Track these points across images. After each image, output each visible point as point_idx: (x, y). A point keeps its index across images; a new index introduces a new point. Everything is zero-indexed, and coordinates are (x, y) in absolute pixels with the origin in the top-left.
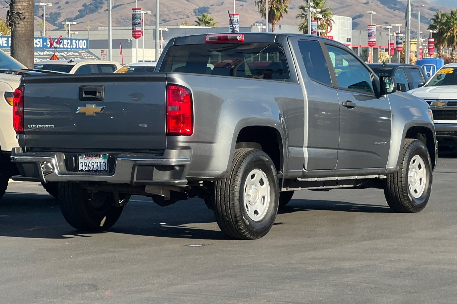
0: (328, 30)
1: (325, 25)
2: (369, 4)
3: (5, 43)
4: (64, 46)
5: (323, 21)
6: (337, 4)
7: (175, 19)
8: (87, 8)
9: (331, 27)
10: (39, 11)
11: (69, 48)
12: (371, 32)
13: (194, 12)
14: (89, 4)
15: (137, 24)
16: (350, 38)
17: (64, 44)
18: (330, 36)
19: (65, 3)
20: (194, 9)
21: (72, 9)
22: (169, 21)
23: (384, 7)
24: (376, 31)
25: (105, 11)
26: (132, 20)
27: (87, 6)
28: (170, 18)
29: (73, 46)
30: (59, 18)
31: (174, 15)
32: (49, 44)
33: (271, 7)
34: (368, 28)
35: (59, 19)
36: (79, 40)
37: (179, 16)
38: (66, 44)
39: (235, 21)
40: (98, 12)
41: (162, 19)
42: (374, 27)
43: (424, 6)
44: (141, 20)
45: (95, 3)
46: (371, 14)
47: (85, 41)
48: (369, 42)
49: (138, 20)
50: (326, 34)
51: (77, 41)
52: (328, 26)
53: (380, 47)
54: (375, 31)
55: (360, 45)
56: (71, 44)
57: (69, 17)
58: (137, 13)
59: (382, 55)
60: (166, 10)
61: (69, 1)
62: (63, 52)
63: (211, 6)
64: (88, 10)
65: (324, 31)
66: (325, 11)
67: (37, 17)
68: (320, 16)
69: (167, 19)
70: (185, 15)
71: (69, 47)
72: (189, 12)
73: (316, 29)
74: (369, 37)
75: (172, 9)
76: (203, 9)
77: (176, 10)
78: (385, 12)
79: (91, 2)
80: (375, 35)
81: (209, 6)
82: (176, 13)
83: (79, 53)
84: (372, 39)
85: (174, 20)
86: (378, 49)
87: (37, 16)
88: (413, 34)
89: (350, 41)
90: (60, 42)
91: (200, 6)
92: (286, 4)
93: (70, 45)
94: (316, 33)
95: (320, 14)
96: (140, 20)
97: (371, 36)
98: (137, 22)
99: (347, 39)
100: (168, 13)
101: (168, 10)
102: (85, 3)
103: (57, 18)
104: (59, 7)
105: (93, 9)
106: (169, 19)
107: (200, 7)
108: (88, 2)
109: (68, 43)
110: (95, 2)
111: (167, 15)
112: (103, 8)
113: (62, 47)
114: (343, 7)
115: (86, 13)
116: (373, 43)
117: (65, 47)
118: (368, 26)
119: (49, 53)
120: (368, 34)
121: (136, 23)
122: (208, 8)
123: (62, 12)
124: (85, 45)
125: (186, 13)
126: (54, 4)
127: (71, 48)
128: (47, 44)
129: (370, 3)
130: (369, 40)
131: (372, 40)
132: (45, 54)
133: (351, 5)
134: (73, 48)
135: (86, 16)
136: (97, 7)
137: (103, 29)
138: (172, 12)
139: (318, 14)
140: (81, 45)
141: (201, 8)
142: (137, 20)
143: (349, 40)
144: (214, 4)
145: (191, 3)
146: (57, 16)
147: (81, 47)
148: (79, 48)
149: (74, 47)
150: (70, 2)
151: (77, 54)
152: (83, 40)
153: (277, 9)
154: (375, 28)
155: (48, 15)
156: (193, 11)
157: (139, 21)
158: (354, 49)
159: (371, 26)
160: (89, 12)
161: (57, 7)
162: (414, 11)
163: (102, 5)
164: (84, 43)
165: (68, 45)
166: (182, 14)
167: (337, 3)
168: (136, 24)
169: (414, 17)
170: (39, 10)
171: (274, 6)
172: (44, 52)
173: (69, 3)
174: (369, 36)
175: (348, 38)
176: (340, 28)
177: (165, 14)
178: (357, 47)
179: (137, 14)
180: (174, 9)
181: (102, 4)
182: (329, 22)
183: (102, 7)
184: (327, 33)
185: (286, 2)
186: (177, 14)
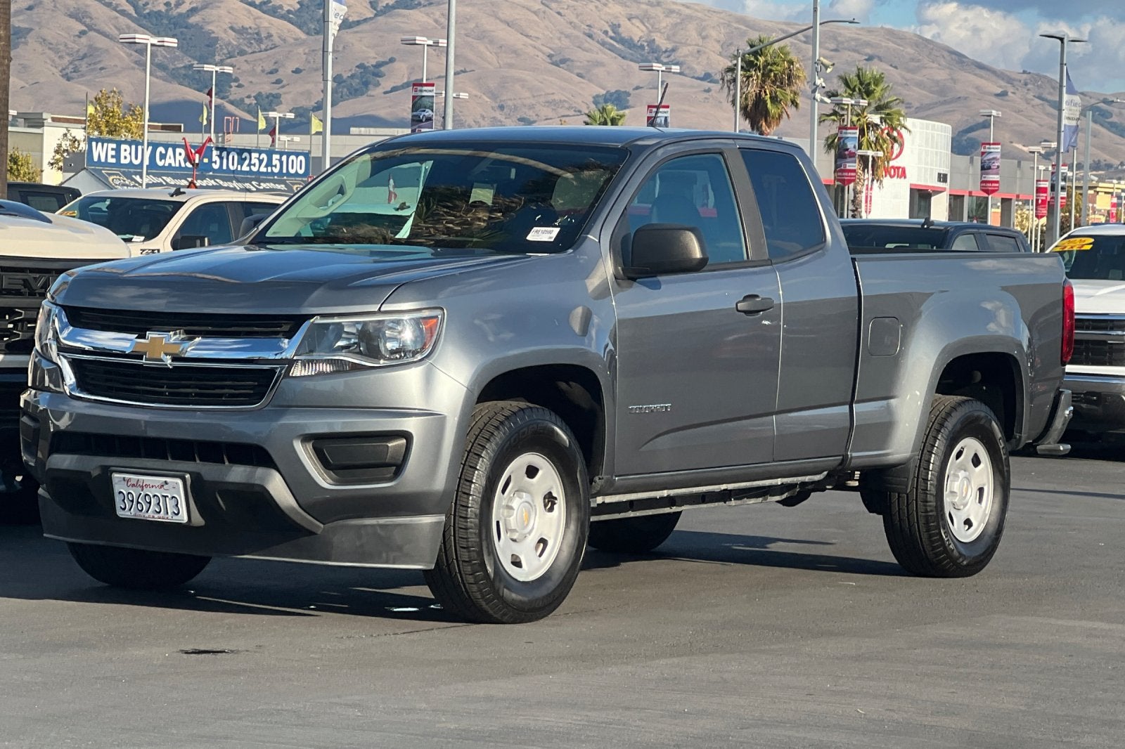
0: (892, 155)
1: (885, 141)
2: (1006, 98)
3: (112, 157)
4: (252, 167)
5: (883, 131)
6: (931, 95)
7: (549, 117)
8: (343, 84)
9: (902, 146)
10: (232, 89)
11: (263, 173)
12: (988, 160)
13: (594, 103)
14: (348, 77)
15: (424, 120)
16: (944, 172)
17: (253, 162)
18: (898, 168)
19: (293, 72)
20: (595, 94)
21: (309, 87)
22: (535, 122)
23: (1042, 105)
24: (1002, 157)
25: (385, 93)
26: (413, 111)
27: (345, 81)
28: (537, 115)
29: (274, 168)
30: (277, 106)
31: (548, 107)
32: (215, 162)
33: (760, 93)
34: (983, 150)
35: (276, 108)
36: (289, 154)
37: (560, 110)
38: (257, 162)
39: (661, 121)
40: (367, 96)
41: (519, 117)
42: (997, 148)
43: (1119, 100)
44: (432, 111)
45: (363, 74)
46: (991, 116)
47: (301, 158)
48: (982, 182)
49: (427, 110)
50: (888, 162)
51: (284, 158)
52: (893, 144)
53: (1018, 196)
54: (999, 156)
55: (970, 190)
56: (269, 164)
57: (301, 105)
58: (424, 94)
59: (1025, 216)
60: (528, 94)
61: (301, 68)
62: (250, 181)
63: (634, 89)
64: (345, 90)
65: (880, 154)
66: (886, 106)
67: (227, 102)
68: (876, 119)
69: (530, 116)
70: (573, 107)
71: (263, 169)
72: (583, 102)
73: (855, 147)
74: (983, 171)
75: (543, 93)
76: (615, 95)
77: (552, 96)
78: (1046, 117)
79: (353, 72)
80: (998, 167)
81: (630, 90)
82: (551, 103)
83: (287, 185)
84: (991, 176)
85: (546, 119)
86: (1013, 201)
87: (227, 100)
88: (1110, 170)
89: (945, 181)
90: (243, 157)
91: (609, 89)
92: (794, 88)
93: (266, 166)
94: (854, 157)
95: (876, 114)
96: (430, 112)
97: (989, 168)
98: (424, 115)
99: (939, 174)
100: (534, 102)
101: (534, 97)
102: (339, 73)
103: (273, 105)
104: (278, 82)
105: (357, 87)
106: (535, 118)
107: (608, 92)
108: (345, 71)
109: (261, 162)
110: (362, 70)
111: (531, 107)
112: (380, 87)
113: (247, 169)
114: (945, 103)
115: (342, 97)
116: (993, 185)
117: (255, 169)
118: (983, 144)
119: (215, 184)
120: (982, 163)
121: (421, 117)
122: (629, 94)
123: (285, 93)
124: (301, 168)
125: (574, 105)
126: (266, 72)
127: (266, 174)
128: (211, 161)
129: (1009, 94)
130: (983, 179)
131: (991, 179)
132: (204, 185)
133: (966, 98)
134: (273, 173)
135: (341, 103)
136: (366, 84)
137: (362, 133)
138: (542, 100)
139: (870, 113)
140: (292, 168)
141: (612, 95)
142: (424, 111)
143: (943, 178)
144: (641, 86)
145: (589, 80)
146: (272, 101)
147: (292, 171)
148: (288, 174)
149: (276, 170)
150: (304, 70)
151: (282, 187)
152: (297, 155)
153: (774, 99)
154: (999, 150)
155: (252, 98)
156: (592, 100)
157: (428, 113)
158: (954, 199)
159: (989, 144)
160: (348, 93)
161: (274, 81)
162: (1114, 116)
163: (378, 79)
164: (301, 161)
165: (259, 167)
166: (566, 105)
167: (932, 92)
168: (421, 121)
169: (1114, 129)
170: (231, 87)
171: (765, 92)
172: (202, 180)
173: (302, 73)
174: (983, 168)
175: (942, 172)
176: (924, 148)
177: (525, 106)
178: (963, 196)
179: (424, 96)
180: (548, 94)
181: (380, 77)
182: (895, 134)
183: (378, 84)
184: (890, 160)
185: (796, 83)
186: (555, 105)
